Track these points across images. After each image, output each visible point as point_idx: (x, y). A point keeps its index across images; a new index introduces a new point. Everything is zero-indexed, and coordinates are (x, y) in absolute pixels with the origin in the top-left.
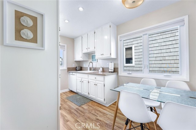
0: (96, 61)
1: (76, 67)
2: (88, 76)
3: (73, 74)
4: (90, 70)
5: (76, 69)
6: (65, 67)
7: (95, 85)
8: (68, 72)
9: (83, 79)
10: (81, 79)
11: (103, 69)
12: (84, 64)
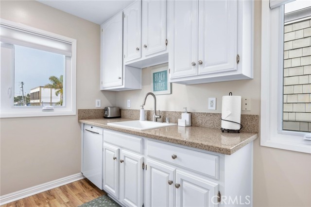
0: (166, 89)
1: (106, 109)
2: (143, 142)
3: (95, 129)
4: (148, 118)
5: (103, 115)
6: (70, 109)
7: (170, 183)
8: (80, 123)
9: (123, 151)
10: (116, 148)
11: (192, 116)
12: (129, 101)
